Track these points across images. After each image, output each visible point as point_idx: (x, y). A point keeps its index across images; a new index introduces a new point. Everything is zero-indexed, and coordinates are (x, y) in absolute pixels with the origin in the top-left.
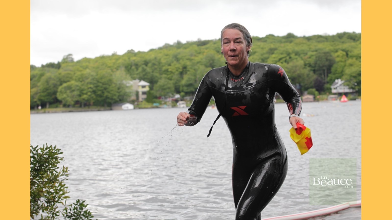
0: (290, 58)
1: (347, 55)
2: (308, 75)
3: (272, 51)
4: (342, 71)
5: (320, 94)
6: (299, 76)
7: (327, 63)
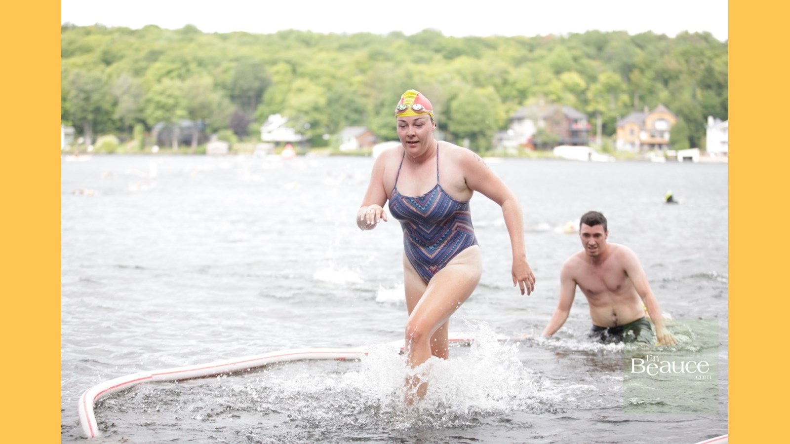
0: (188, 71)
1: (294, 71)
2: (219, 105)
3: (154, 56)
4: (283, 102)
5: (241, 140)
6: (204, 106)
7: (257, 84)
